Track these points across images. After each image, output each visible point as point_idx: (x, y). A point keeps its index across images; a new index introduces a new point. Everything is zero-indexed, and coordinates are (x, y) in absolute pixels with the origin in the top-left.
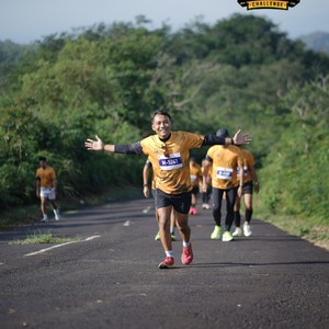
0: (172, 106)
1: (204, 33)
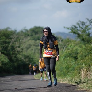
0: (17, 50)
1: (26, 32)
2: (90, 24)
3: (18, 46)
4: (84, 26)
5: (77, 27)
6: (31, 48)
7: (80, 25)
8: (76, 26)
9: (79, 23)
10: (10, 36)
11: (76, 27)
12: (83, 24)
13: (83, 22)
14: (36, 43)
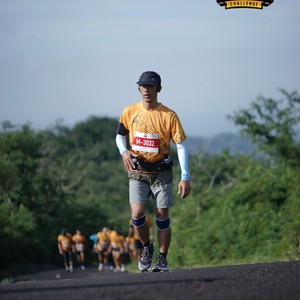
2: (292, 106)
3: (63, 177)
4: (275, 113)
5: (255, 117)
6: (86, 187)
7: (263, 109)
8: (250, 113)
9: (260, 103)
10: (36, 149)
11: (250, 117)
12: (271, 105)
13: (271, 101)
14: (99, 171)
